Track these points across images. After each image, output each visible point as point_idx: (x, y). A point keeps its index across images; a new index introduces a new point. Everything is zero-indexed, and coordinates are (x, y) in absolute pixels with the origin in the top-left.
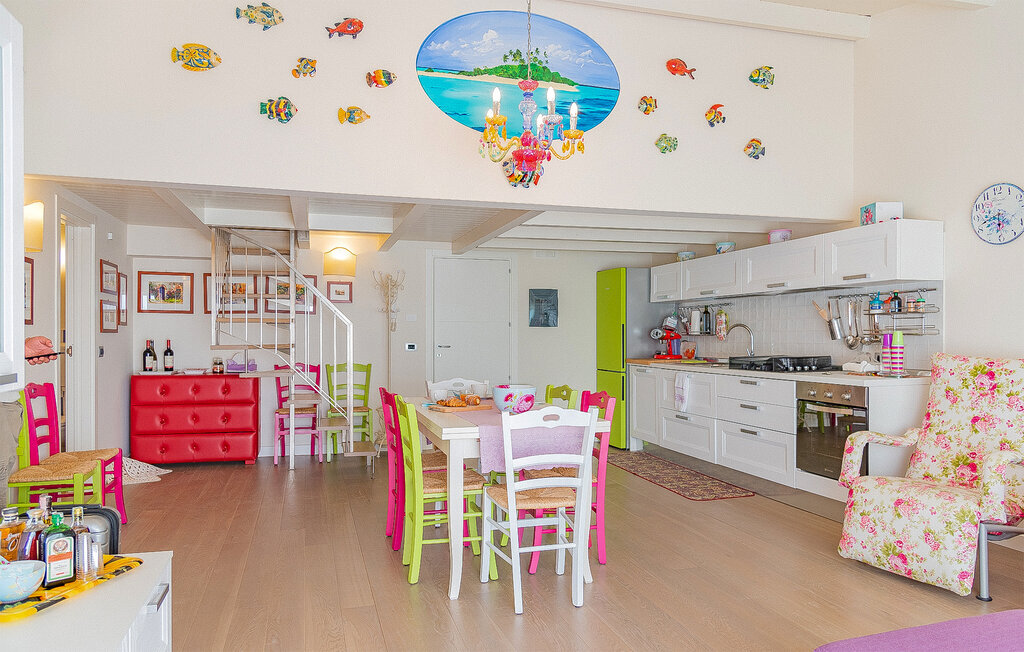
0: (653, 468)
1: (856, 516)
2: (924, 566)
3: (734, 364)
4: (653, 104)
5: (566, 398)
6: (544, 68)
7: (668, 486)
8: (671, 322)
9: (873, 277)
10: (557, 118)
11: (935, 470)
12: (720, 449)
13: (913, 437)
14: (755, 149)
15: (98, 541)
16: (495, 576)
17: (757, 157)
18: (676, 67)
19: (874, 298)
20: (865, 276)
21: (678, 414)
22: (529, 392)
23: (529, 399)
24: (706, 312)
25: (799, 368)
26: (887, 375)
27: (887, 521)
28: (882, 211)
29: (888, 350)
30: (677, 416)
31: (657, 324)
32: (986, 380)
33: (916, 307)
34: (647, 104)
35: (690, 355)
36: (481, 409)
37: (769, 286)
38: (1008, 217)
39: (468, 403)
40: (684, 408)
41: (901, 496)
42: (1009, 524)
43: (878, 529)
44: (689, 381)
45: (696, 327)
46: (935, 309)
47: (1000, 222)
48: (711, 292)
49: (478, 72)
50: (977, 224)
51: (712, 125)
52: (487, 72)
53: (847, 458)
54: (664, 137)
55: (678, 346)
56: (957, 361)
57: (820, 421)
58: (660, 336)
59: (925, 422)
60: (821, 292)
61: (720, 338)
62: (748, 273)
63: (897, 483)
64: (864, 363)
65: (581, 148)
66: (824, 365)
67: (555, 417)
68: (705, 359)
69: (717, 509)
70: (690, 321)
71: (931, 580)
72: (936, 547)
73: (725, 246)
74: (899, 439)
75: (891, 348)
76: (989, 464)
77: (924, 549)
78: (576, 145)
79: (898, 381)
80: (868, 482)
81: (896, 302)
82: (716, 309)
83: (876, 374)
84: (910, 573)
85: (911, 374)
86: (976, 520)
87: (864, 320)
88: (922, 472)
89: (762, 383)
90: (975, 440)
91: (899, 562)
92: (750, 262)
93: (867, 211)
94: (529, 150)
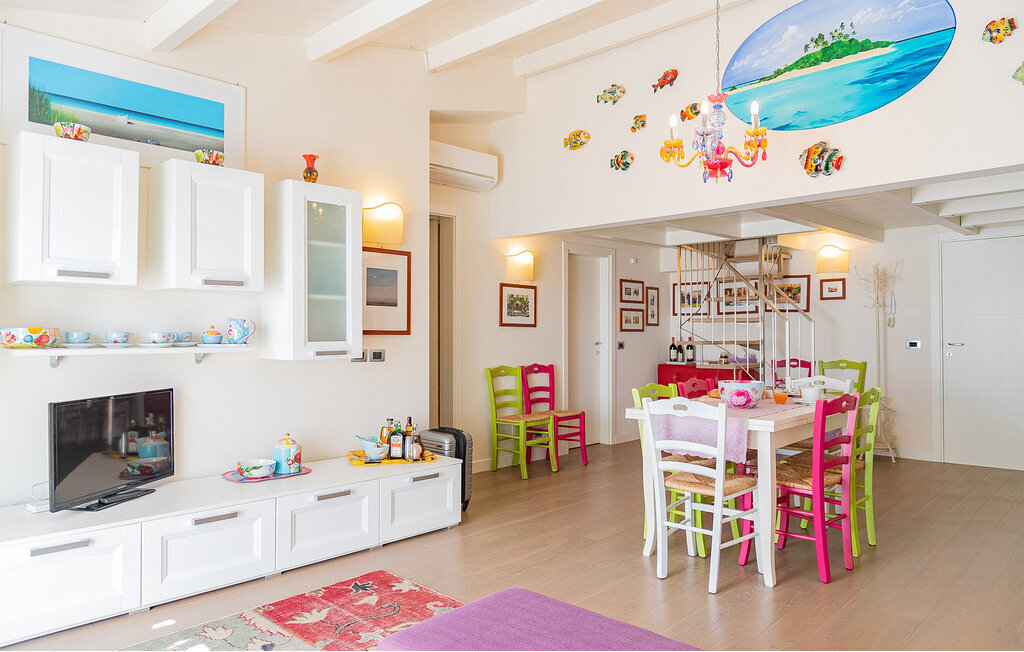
4: (1007, 26)
6: (851, 41)
15: (447, 447)
22: (743, 387)
23: (740, 394)
34: (992, 32)
49: (779, 73)
52: (786, 70)
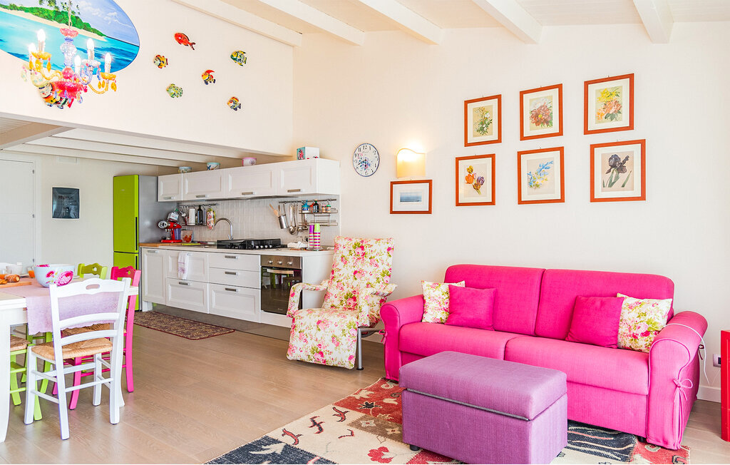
0: (161, 322)
1: (297, 333)
2: (332, 356)
3: (221, 245)
4: (165, 61)
5: (98, 273)
6: (77, 17)
7: (174, 332)
8: (174, 216)
9: (304, 191)
10: (96, 63)
11: (336, 303)
12: (212, 303)
13: (325, 285)
14: (235, 104)
16: (39, 417)
17: (236, 109)
18: (181, 39)
19: (304, 203)
20: (299, 190)
21: (181, 281)
22: (69, 269)
23: (69, 274)
24: (200, 210)
25: (262, 247)
26: (312, 250)
27: (313, 333)
28: (309, 152)
29: (312, 235)
30: (180, 283)
31: (163, 217)
32: (360, 250)
33: (326, 210)
34: (161, 61)
35: (188, 240)
36: (21, 285)
37: (243, 194)
38: (370, 162)
39: (8, 281)
40: (185, 277)
41: (320, 318)
42: (370, 327)
43: (308, 339)
44: (188, 258)
45: (192, 220)
46: (335, 211)
47: (365, 164)
48: (204, 196)
50: (356, 165)
51: (207, 83)
52: (22, 9)
53: (291, 299)
54: (172, 86)
55: (179, 233)
56: (347, 240)
57: (272, 281)
58: (165, 226)
59: (331, 275)
60: (274, 199)
61: (210, 228)
62: (229, 184)
63: (318, 311)
64: (299, 243)
65: (114, 87)
66: (276, 244)
67: (97, 286)
68: (198, 242)
69: (209, 343)
70: (188, 215)
71: (335, 363)
72: (338, 345)
73: (213, 165)
74: (318, 286)
75: (314, 233)
76: (362, 295)
77: (332, 347)
78: (110, 85)
79: (318, 252)
80: (303, 312)
81: (315, 206)
82: (206, 208)
83: (305, 249)
84: (325, 362)
85: (324, 248)
86: (356, 326)
87: (299, 217)
88: (330, 304)
89: (239, 257)
90: (355, 283)
91: (319, 356)
92: (230, 177)
93: (300, 151)
94: (69, 83)
